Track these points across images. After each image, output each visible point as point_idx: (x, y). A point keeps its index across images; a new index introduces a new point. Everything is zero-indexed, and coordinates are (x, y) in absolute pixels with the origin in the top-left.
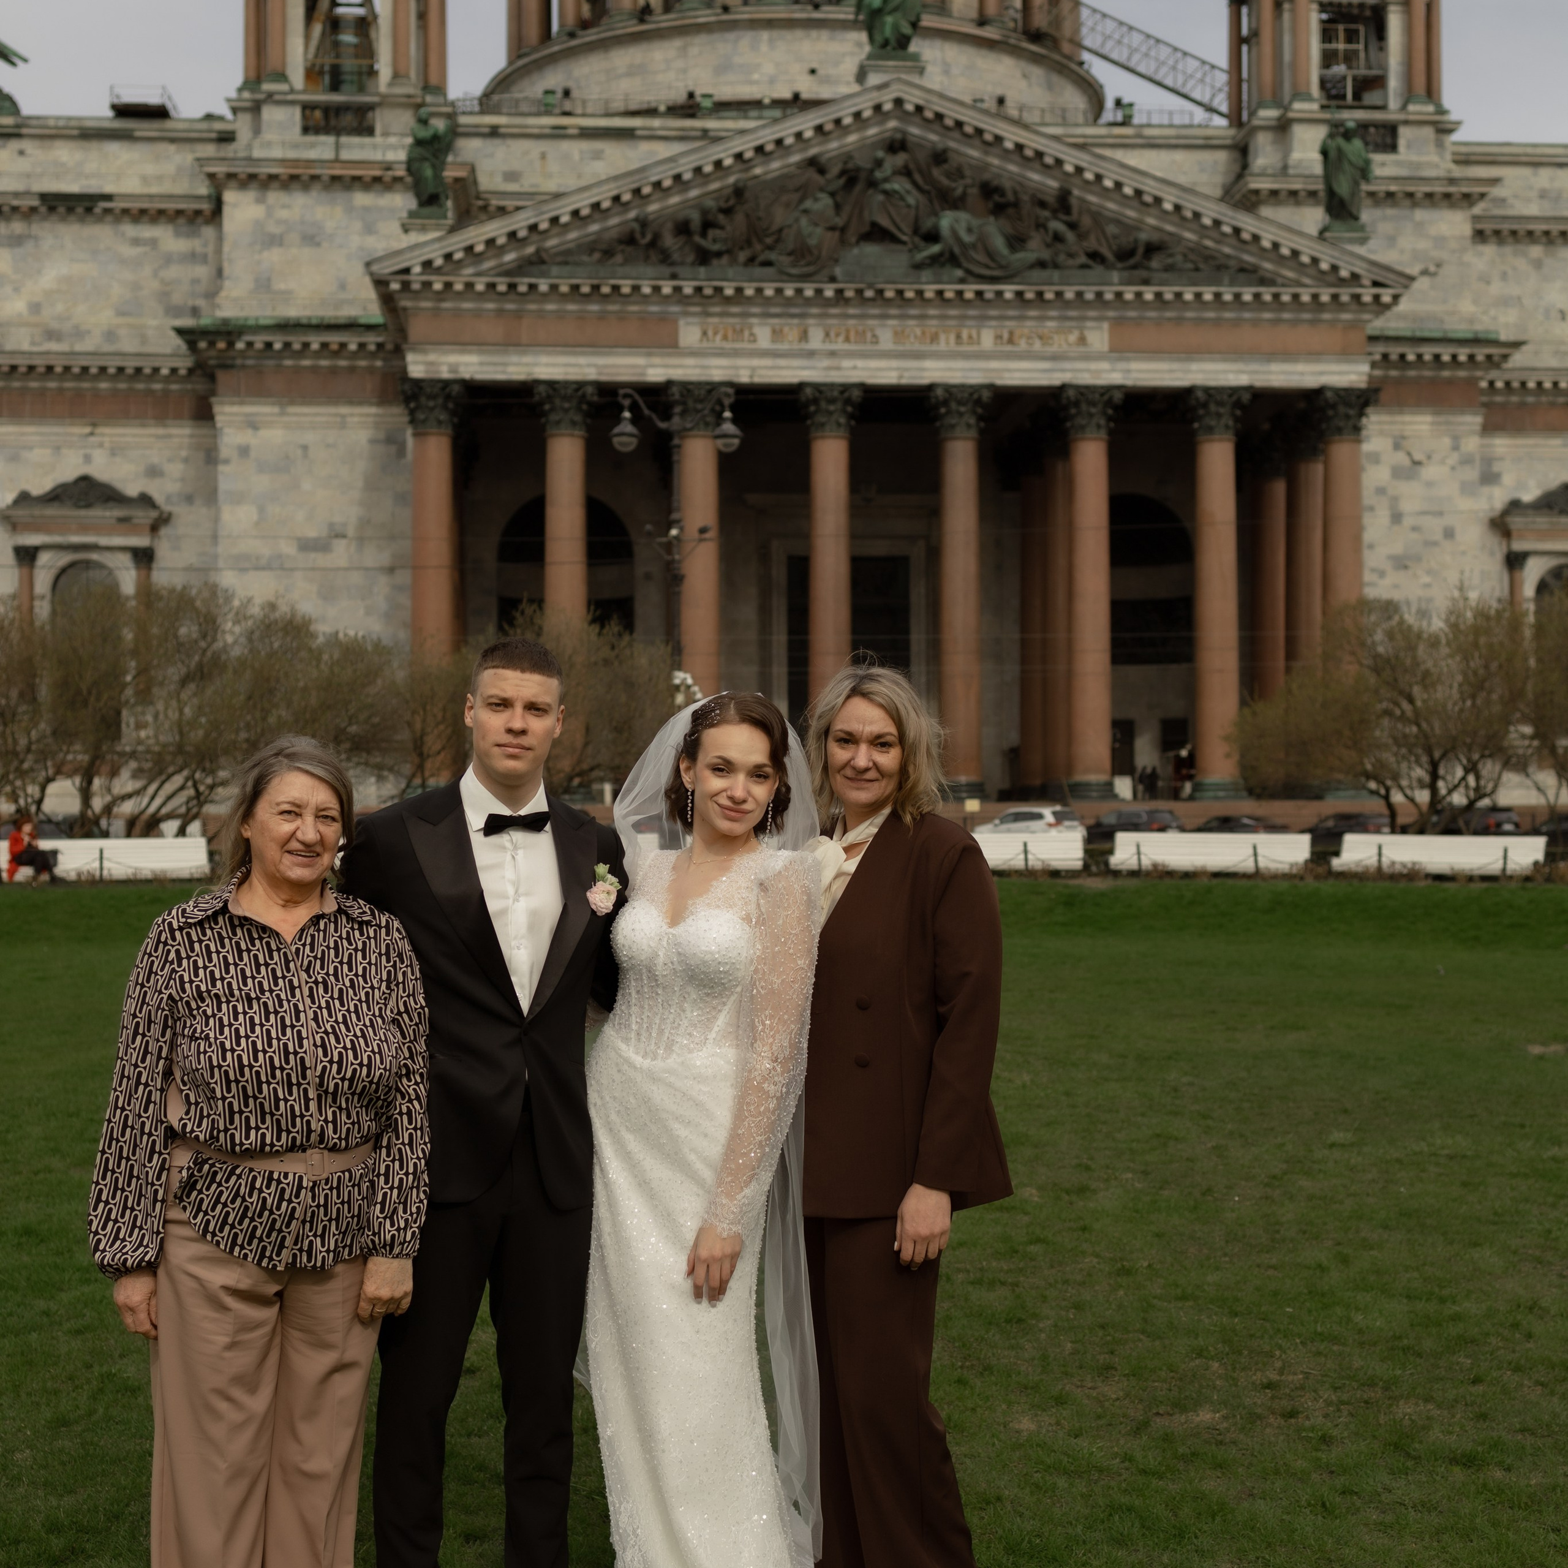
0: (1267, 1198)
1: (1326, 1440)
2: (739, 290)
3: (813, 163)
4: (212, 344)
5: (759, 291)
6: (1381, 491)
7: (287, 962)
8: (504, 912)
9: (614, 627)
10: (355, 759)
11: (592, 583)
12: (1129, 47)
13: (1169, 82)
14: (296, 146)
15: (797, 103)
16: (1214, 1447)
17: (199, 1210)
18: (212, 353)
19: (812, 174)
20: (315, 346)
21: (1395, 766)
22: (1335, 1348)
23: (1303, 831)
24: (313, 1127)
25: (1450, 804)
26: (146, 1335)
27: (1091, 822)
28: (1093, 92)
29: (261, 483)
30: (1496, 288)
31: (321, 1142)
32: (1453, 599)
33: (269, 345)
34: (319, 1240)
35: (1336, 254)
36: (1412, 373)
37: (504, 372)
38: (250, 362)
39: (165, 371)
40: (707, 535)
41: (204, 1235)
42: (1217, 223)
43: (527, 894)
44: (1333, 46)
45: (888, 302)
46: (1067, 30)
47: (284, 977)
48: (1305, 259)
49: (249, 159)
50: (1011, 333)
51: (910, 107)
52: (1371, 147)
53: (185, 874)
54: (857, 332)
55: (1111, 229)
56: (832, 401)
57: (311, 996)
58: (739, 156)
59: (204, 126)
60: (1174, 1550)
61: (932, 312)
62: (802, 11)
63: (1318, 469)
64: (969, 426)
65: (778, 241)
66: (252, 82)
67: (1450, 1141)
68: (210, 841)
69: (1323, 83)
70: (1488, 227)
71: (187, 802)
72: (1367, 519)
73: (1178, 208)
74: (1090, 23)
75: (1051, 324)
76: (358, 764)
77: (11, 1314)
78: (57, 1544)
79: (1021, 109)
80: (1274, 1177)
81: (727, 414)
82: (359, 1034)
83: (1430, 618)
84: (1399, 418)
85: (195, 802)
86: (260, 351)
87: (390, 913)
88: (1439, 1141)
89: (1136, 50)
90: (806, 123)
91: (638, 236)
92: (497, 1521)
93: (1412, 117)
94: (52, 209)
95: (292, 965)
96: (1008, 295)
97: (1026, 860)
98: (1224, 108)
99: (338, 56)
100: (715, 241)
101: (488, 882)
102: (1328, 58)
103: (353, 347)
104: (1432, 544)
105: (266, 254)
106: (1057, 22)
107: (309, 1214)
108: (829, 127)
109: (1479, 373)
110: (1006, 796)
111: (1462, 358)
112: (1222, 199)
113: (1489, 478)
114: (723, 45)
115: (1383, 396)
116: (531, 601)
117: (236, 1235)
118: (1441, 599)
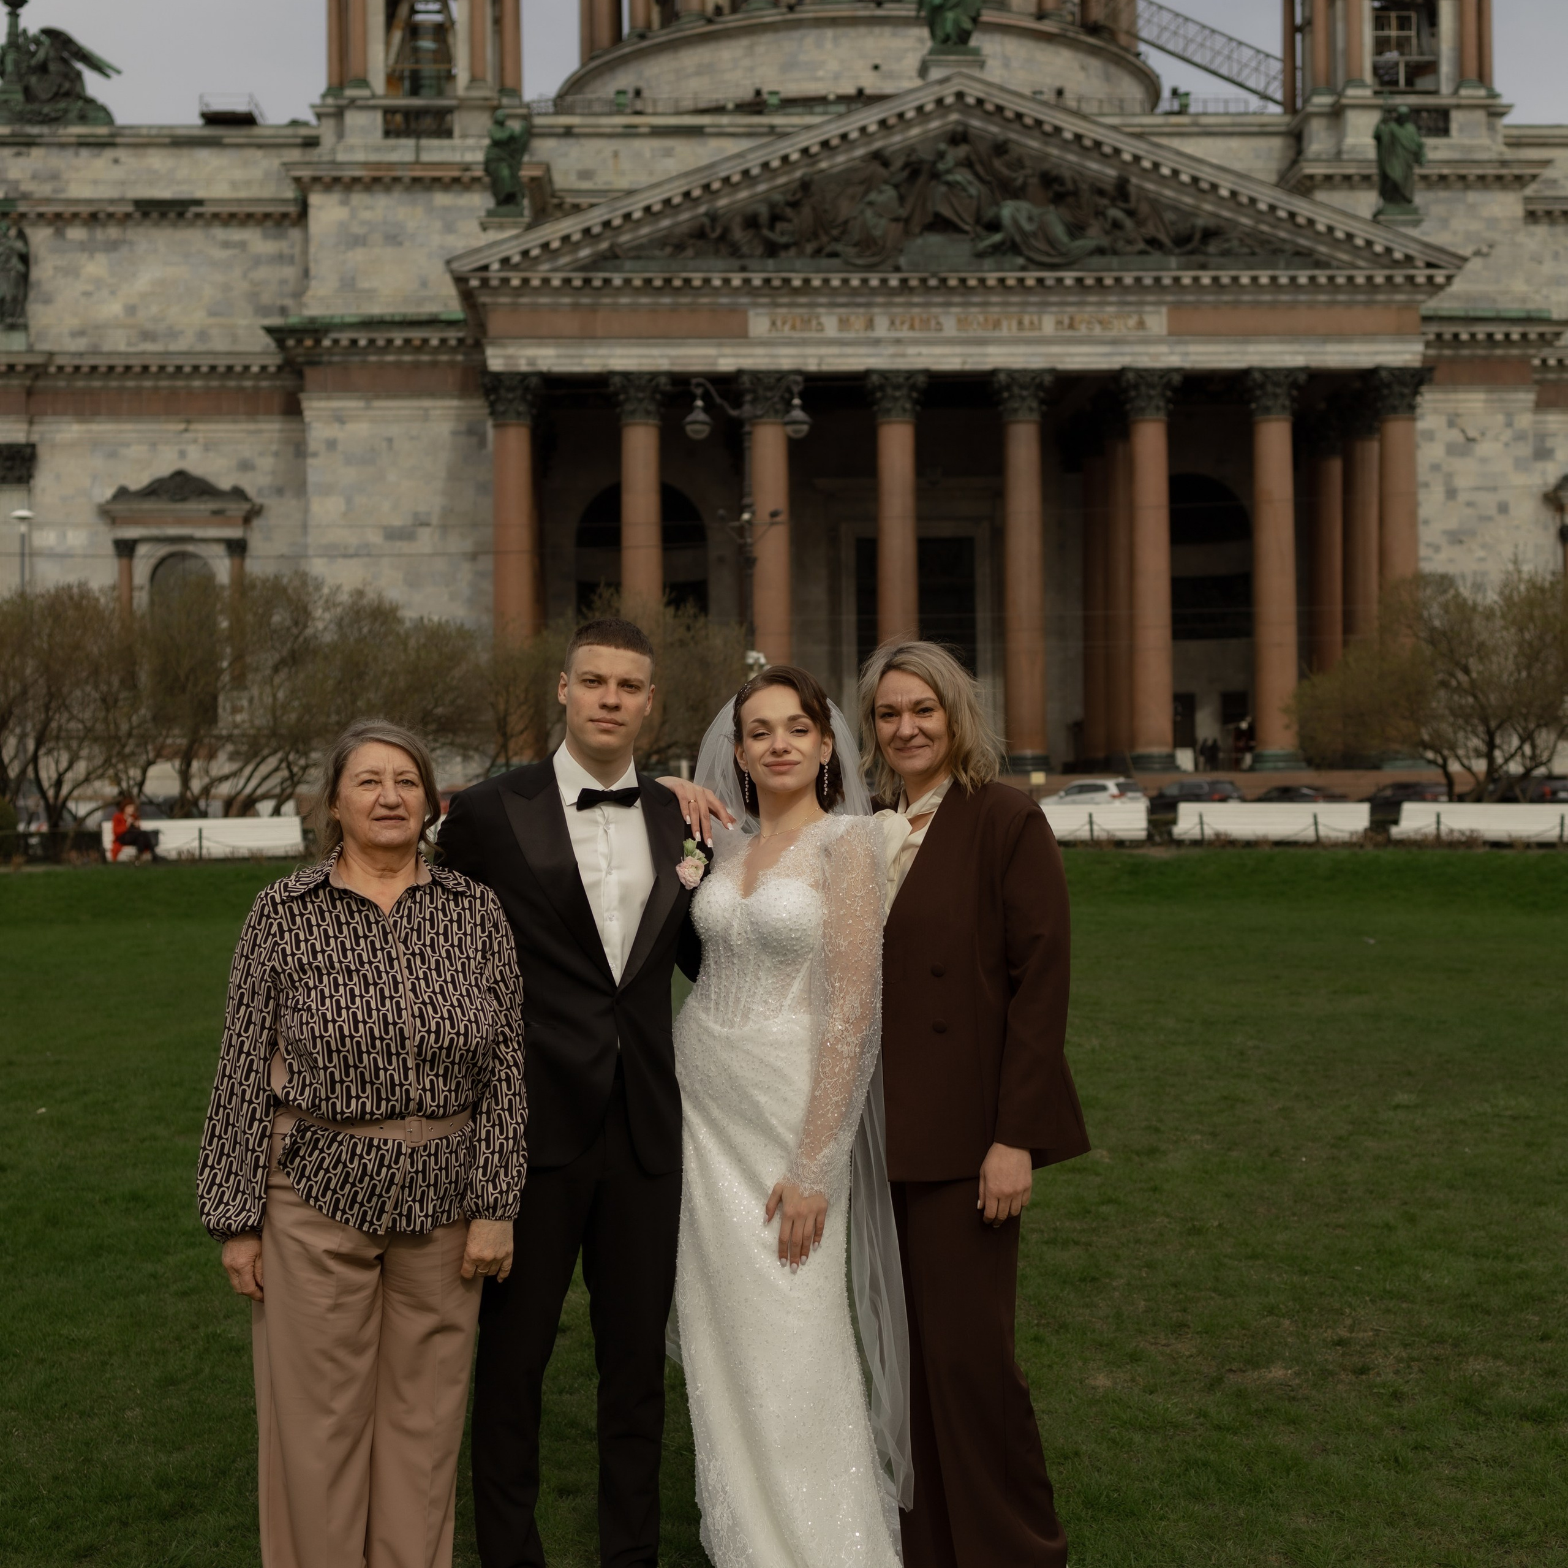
0: (1333, 1159)
1: (1397, 1396)
2: (807, 281)
3: (878, 156)
4: (300, 342)
5: (826, 281)
6: (1435, 468)
7: (385, 934)
8: (597, 884)
9: (690, 609)
10: (442, 740)
11: (667, 567)
12: (1185, 37)
13: (1224, 71)
14: (377, 149)
15: (861, 98)
16: (1287, 1403)
17: (302, 1175)
18: (300, 350)
19: (877, 168)
20: (398, 342)
21: (1451, 735)
22: (1404, 1305)
23: (1361, 800)
24: (412, 1095)
25: (1507, 772)
26: (250, 1296)
27: (1154, 793)
28: (1150, 82)
29: (349, 475)
30: (1548, 268)
31: (420, 1109)
32: (1508, 572)
33: (354, 342)
34: (417, 1204)
35: (1390, 236)
36: (1465, 352)
37: (580, 364)
38: (336, 359)
39: (255, 369)
40: (779, 519)
41: (307, 1200)
42: (1273, 208)
43: (619, 868)
44: (1386, 33)
45: (952, 290)
46: (1123, 23)
47: (382, 949)
48: (1359, 242)
49: (334, 163)
50: (1072, 319)
51: (971, 100)
52: (1424, 132)
53: (281, 852)
54: (921, 320)
55: (1169, 216)
56: (898, 387)
57: (409, 967)
58: (805, 151)
59: (290, 131)
60: (1249, 1504)
61: (995, 299)
62: (865, 8)
63: (1375, 446)
64: (1031, 409)
65: (844, 232)
66: (336, 88)
67: (1513, 1103)
68: (304, 820)
69: (1376, 69)
70: (1539, 208)
71: (282, 783)
72: (1422, 495)
73: (1234, 194)
74: (1146, 15)
75: (1110, 309)
76: (444, 745)
77: (120, 1277)
78: (167, 1498)
79: (1080, 100)
80: (1340, 1138)
81: (797, 401)
82: (456, 1003)
83: (1485, 591)
84: (1453, 396)
85: (288, 783)
86: (346, 348)
87: (485, 884)
88: (1502, 1103)
89: (1192, 40)
90: (870, 118)
91: (708, 230)
92: (591, 1477)
93: (1464, 102)
94: (146, 215)
95: (390, 937)
96: (1069, 282)
97: (1092, 830)
98: (1278, 95)
99: (417, 61)
100: (782, 234)
101: (581, 854)
102: (1381, 45)
103: (435, 342)
104: (1486, 519)
105: (350, 254)
106: (1114, 15)
107: (408, 1180)
108: (892, 121)
109: (1532, 351)
110: (1070, 769)
111: (1515, 337)
112: (1277, 185)
113: (1543, 453)
114: (789, 44)
115: (1438, 375)
116: (608, 585)
117: (338, 1200)
118: (1495, 572)
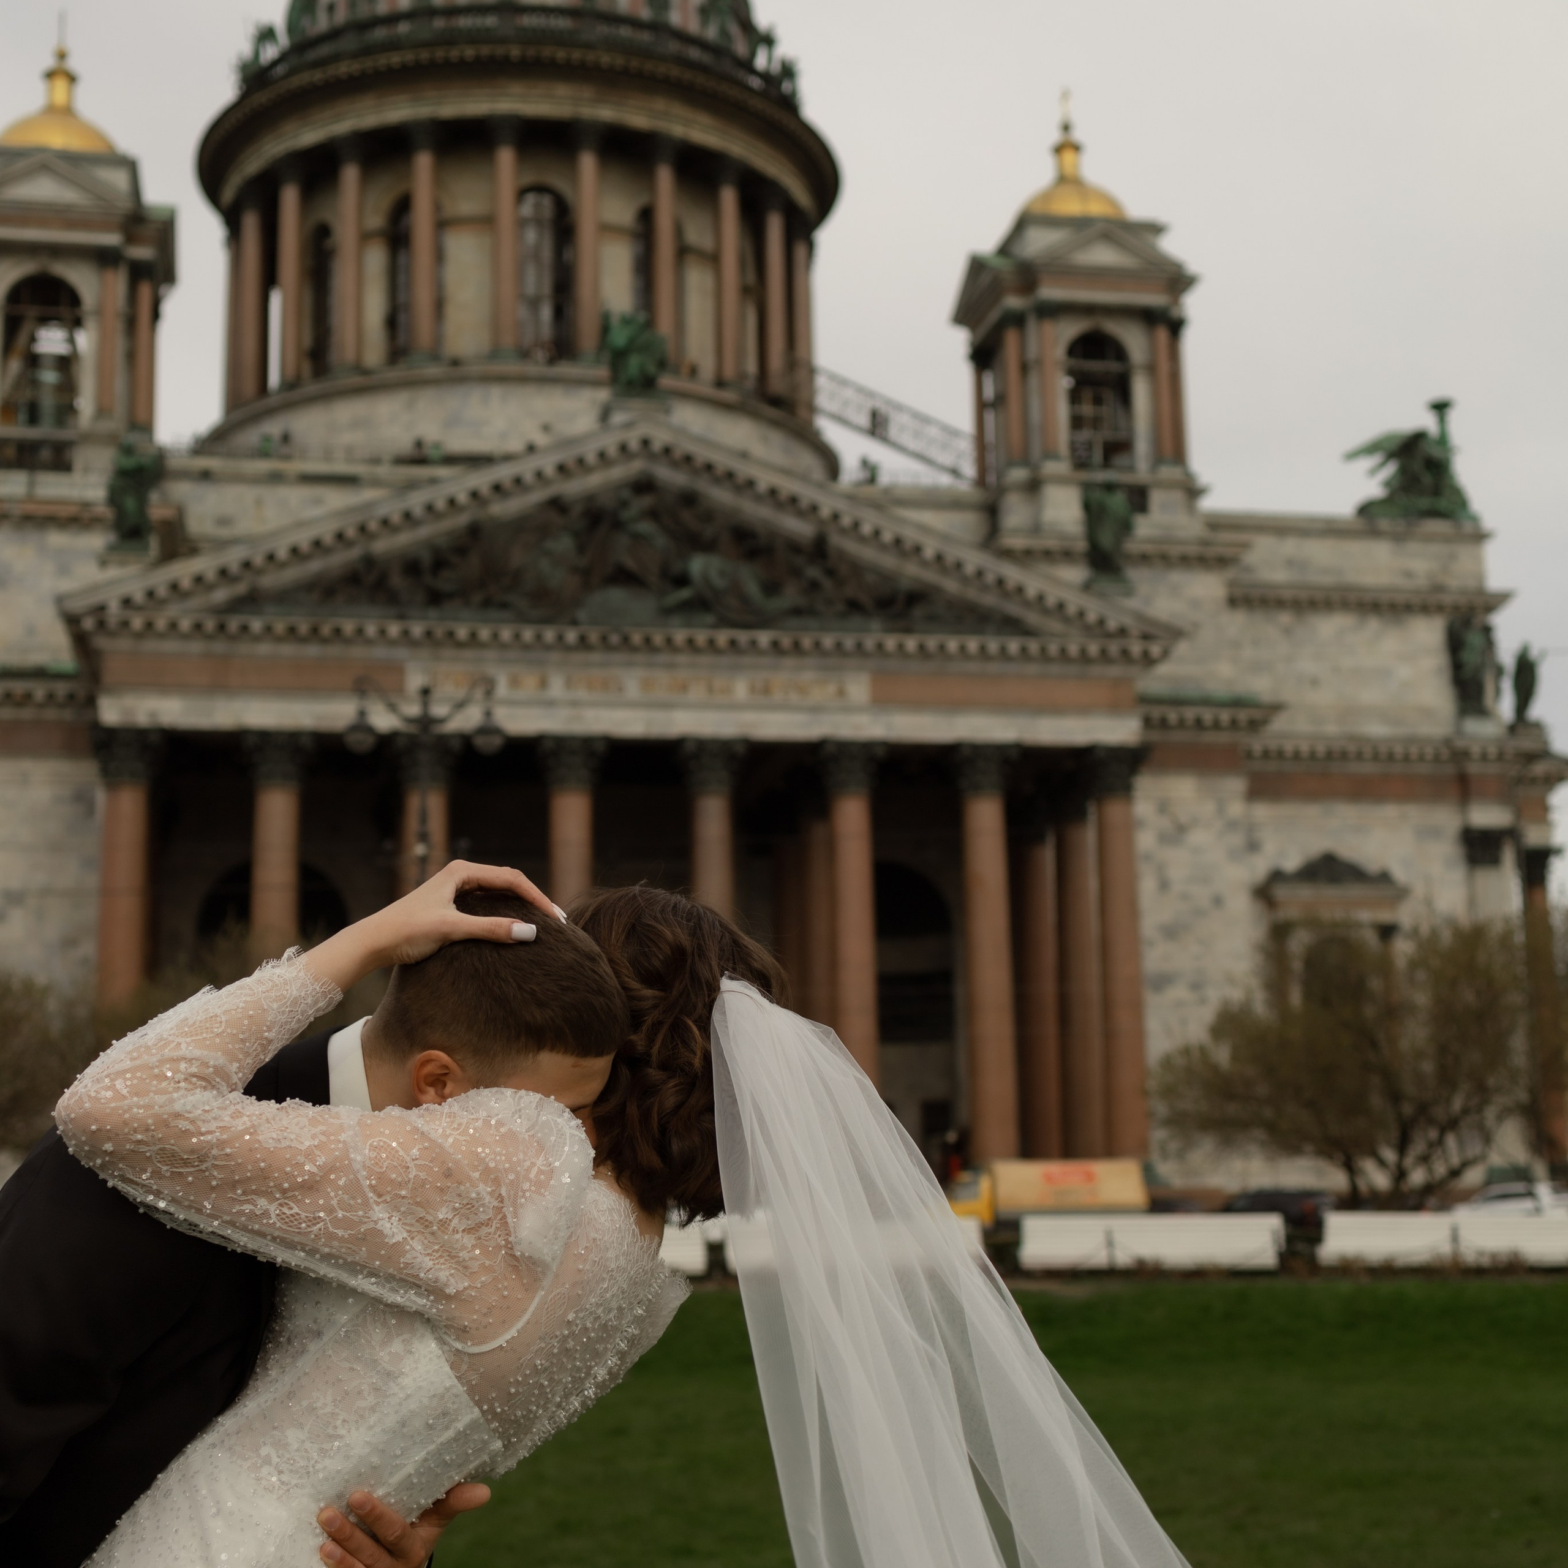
2: (473, 634)
3: (557, 504)
5: (495, 634)
6: (1147, 857)
13: (911, 446)
15: (532, 451)
30: (1249, 653)
35: (1103, 605)
36: (1175, 737)
37: (210, 721)
42: (980, 573)
44: (1082, 409)
45: (635, 649)
46: (802, 395)
48: (1071, 611)
50: (767, 684)
51: (657, 448)
54: (601, 681)
55: (871, 578)
56: (573, 754)
58: (474, 496)
64: (721, 780)
70: (1241, 592)
73: (939, 556)
74: (826, 388)
75: (808, 674)
84: (1165, 780)
90: (544, 463)
91: (362, 574)
93: (1163, 480)
96: (764, 643)
98: (969, 472)
99: (36, 392)
100: (446, 581)
102: (1077, 422)
103: (39, 697)
106: (794, 388)
108: (571, 465)
109: (1239, 738)
111: (1224, 721)
113: (1253, 846)
114: (452, 399)
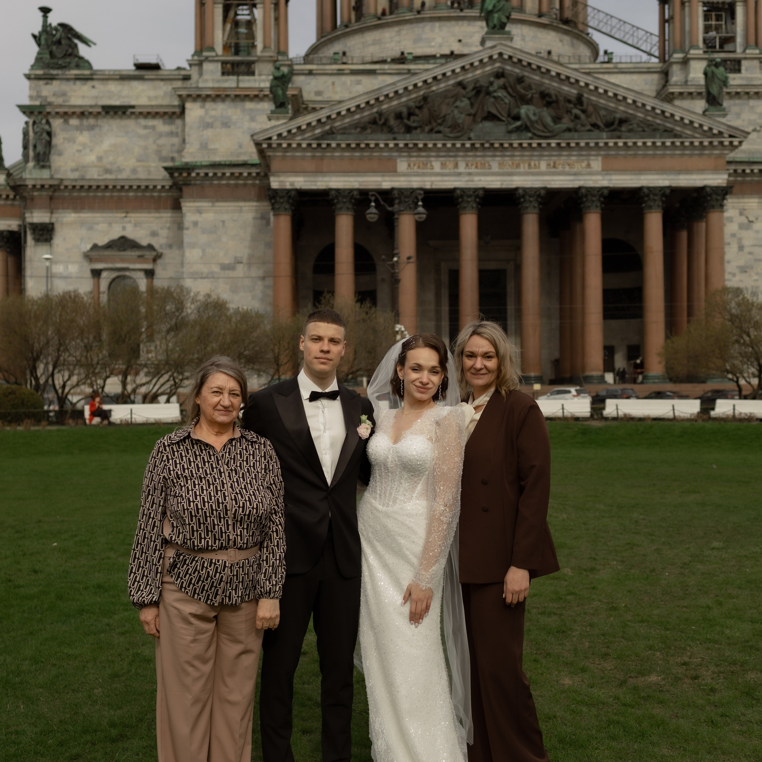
0: (682, 574)
1: (713, 690)
2: (425, 145)
3: (461, 84)
4: (180, 174)
5: (435, 145)
6: (733, 235)
9: (368, 304)
10: (248, 367)
11: (357, 283)
12: (611, 25)
13: (630, 42)
14: (218, 81)
15: (452, 56)
16: (658, 693)
18: (181, 178)
20: (228, 174)
21: (741, 367)
22: (716, 646)
23: (696, 398)
27: (594, 394)
28: (594, 47)
29: (203, 238)
33: (207, 174)
35: (711, 122)
37: (315, 185)
38: (198, 182)
39: (159, 187)
40: (411, 260)
42: (653, 109)
45: (496, 149)
48: (696, 125)
49: (197, 88)
50: (555, 163)
51: (506, 57)
53: (170, 421)
56: (469, 196)
59: (177, 72)
60: (640, 742)
61: (517, 153)
62: (455, 12)
63: (703, 225)
66: (199, 52)
68: (181, 405)
71: (171, 387)
72: (727, 249)
73: (634, 102)
76: (249, 369)
77: (92, 625)
78: (114, 732)
79: (559, 56)
80: (685, 564)
81: (420, 203)
83: (758, 296)
84: (742, 200)
85: (174, 387)
86: (203, 177)
89: (614, 27)
90: (456, 65)
91: (378, 120)
93: (748, 56)
94: (107, 113)
96: (553, 145)
97: (563, 412)
99: (238, 39)
100: (414, 122)
102: (707, 29)
103: (245, 174)
104: (758, 260)
105: (205, 132)
110: (553, 382)
112: (656, 97)
114: (418, 29)
115: (734, 190)
116: (329, 292)
